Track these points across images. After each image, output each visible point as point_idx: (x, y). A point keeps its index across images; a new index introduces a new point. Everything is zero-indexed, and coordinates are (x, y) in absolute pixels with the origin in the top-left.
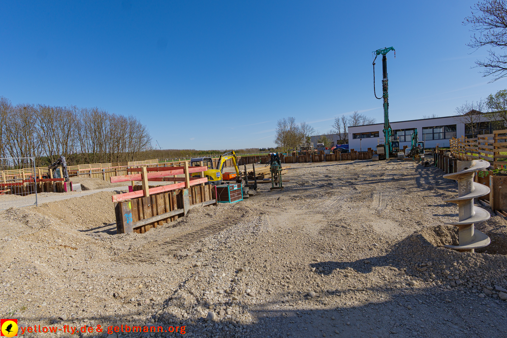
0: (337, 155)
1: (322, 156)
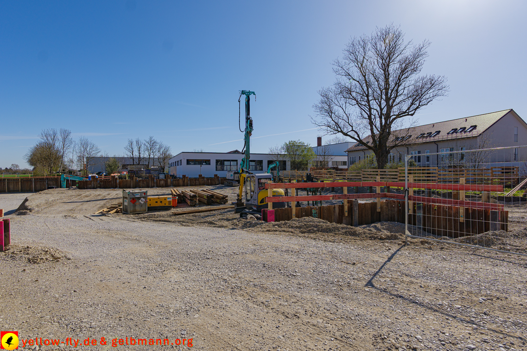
0: (185, 180)
1: (168, 181)
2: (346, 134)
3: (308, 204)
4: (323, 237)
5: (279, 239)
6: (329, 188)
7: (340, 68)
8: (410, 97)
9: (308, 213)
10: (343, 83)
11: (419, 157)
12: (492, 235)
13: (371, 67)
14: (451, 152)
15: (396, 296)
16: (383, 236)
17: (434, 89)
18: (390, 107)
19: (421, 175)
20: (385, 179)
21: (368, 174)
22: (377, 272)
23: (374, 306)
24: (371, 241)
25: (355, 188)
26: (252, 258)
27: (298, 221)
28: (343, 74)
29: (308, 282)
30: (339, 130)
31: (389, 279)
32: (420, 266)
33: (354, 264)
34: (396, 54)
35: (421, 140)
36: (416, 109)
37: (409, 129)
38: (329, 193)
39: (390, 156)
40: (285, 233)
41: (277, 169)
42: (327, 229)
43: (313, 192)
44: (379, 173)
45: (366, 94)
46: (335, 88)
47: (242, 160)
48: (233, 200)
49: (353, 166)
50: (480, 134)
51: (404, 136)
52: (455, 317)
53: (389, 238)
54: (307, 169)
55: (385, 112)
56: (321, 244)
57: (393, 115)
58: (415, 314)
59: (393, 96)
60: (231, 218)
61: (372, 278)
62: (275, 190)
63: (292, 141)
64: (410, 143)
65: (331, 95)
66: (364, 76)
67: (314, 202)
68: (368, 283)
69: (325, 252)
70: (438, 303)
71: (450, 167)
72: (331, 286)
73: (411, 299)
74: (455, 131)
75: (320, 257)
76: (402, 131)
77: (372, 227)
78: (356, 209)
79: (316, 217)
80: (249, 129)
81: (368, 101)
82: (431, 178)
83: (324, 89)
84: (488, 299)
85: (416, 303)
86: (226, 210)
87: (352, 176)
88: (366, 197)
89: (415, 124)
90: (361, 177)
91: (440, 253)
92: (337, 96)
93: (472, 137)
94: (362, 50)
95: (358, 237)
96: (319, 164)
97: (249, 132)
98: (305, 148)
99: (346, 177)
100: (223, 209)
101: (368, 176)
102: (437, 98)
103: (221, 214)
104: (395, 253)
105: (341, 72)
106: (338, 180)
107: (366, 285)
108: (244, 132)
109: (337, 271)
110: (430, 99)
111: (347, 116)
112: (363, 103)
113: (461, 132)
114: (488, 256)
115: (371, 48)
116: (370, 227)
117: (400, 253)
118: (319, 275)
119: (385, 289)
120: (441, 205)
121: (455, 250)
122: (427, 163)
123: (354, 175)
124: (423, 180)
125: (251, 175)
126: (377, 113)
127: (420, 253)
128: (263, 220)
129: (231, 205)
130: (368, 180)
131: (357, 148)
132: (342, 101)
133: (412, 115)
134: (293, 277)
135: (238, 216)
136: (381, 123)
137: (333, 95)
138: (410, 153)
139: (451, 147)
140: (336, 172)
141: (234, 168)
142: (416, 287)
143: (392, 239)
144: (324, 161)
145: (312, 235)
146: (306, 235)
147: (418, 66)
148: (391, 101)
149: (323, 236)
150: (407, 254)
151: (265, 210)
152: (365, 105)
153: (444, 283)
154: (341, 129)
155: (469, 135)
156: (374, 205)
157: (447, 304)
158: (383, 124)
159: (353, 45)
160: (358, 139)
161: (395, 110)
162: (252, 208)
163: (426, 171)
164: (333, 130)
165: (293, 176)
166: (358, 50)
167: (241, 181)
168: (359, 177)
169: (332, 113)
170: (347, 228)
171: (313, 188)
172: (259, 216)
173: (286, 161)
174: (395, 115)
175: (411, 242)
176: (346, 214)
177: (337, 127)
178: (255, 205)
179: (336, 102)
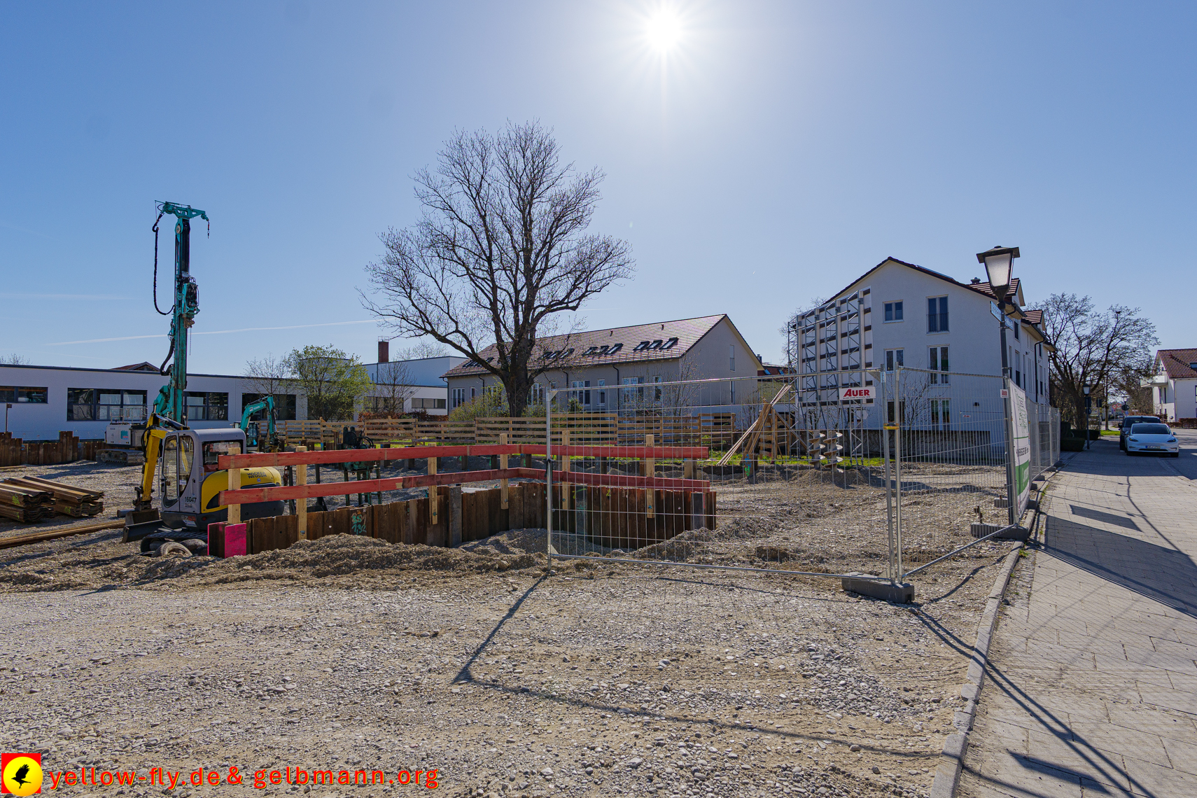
2: (443, 339)
3: (348, 503)
4: (372, 580)
5: (250, 599)
6: (403, 461)
7: (431, 191)
8: (570, 273)
9: (342, 524)
10: (437, 224)
11: (588, 393)
12: (690, 539)
13: (497, 200)
14: (641, 385)
15: (515, 691)
16: (505, 562)
17: (611, 264)
18: (533, 289)
19: (591, 429)
20: (523, 439)
21: (491, 429)
22: (483, 646)
23: (467, 724)
24: (478, 577)
25: (460, 459)
26: (157, 665)
27: (309, 547)
28: (438, 204)
29: (316, 702)
30: (429, 328)
31: (505, 657)
32: (567, 618)
33: (436, 635)
34: (545, 184)
35: (589, 361)
36: (580, 298)
37: (569, 336)
38: (402, 472)
39: (535, 391)
40: (271, 582)
41: (269, 416)
42: (382, 559)
43: (359, 471)
44: (511, 426)
45: (485, 255)
46: (419, 234)
47: (161, 391)
48: (125, 504)
49: (458, 410)
50: (683, 355)
51: (560, 349)
52: (615, 710)
53: (517, 565)
54: (350, 416)
55: (524, 298)
56: (362, 598)
57: (539, 306)
58: (547, 723)
59: (538, 267)
60: (110, 557)
61: (471, 662)
62: (252, 470)
63: (312, 348)
64: (571, 363)
65: (410, 247)
66: (483, 218)
67: (363, 497)
68: (460, 673)
69: (369, 617)
70: (592, 688)
71: (639, 413)
72: (374, 698)
73: (544, 691)
74: (646, 345)
75: (355, 632)
76: (556, 339)
77: (491, 543)
78: (456, 506)
79: (362, 534)
80: (185, 309)
81: (491, 272)
82: (609, 436)
83: (394, 232)
84: (673, 660)
85: (553, 697)
86: (94, 535)
87: (456, 432)
88: (478, 480)
89: (580, 327)
90: (474, 435)
91: (606, 583)
92: (424, 251)
93: (672, 358)
94: (478, 160)
95: (453, 569)
96: (381, 405)
97: (185, 316)
98: (347, 366)
99: (443, 436)
100: (81, 533)
101: (489, 432)
102: (617, 280)
103: (76, 547)
104: (525, 596)
105: (433, 199)
106: (424, 441)
107: (456, 681)
108: (171, 316)
109: (392, 660)
110: (604, 281)
111: (446, 298)
112: (480, 274)
113: (655, 348)
114: (681, 578)
115: (496, 161)
116: (485, 544)
117: (534, 594)
118: (346, 678)
119: (494, 681)
120: (618, 487)
121: (632, 575)
122: (601, 405)
123: (460, 429)
124: (595, 439)
125: (182, 433)
126: (508, 297)
127: (572, 591)
128: (211, 554)
129: (114, 518)
130: (489, 442)
131: (467, 370)
132: (435, 265)
133: (574, 308)
134: (276, 696)
135: (134, 548)
136: (517, 321)
137: (414, 248)
138: (571, 383)
139: (639, 376)
140: (420, 423)
141: (135, 414)
142: (557, 663)
143: (522, 567)
144: (393, 397)
145: (343, 580)
146: (328, 580)
147: (584, 214)
148: (536, 276)
149: (373, 577)
150: (548, 594)
151: (217, 526)
152: (483, 279)
153: (607, 643)
154: (432, 327)
155: (667, 354)
156: (495, 495)
157: (606, 685)
158: (521, 322)
159: (461, 146)
160: (470, 351)
161: (543, 297)
162: (182, 524)
163: (601, 422)
164: (413, 327)
165: (313, 433)
166: (471, 160)
167: (149, 449)
168: (469, 435)
169: (411, 288)
170: (428, 553)
171: (360, 463)
172: (201, 543)
173: (294, 396)
174: (542, 306)
175: (558, 569)
176: (435, 520)
177: (423, 321)
178: (191, 515)
179: (422, 266)
